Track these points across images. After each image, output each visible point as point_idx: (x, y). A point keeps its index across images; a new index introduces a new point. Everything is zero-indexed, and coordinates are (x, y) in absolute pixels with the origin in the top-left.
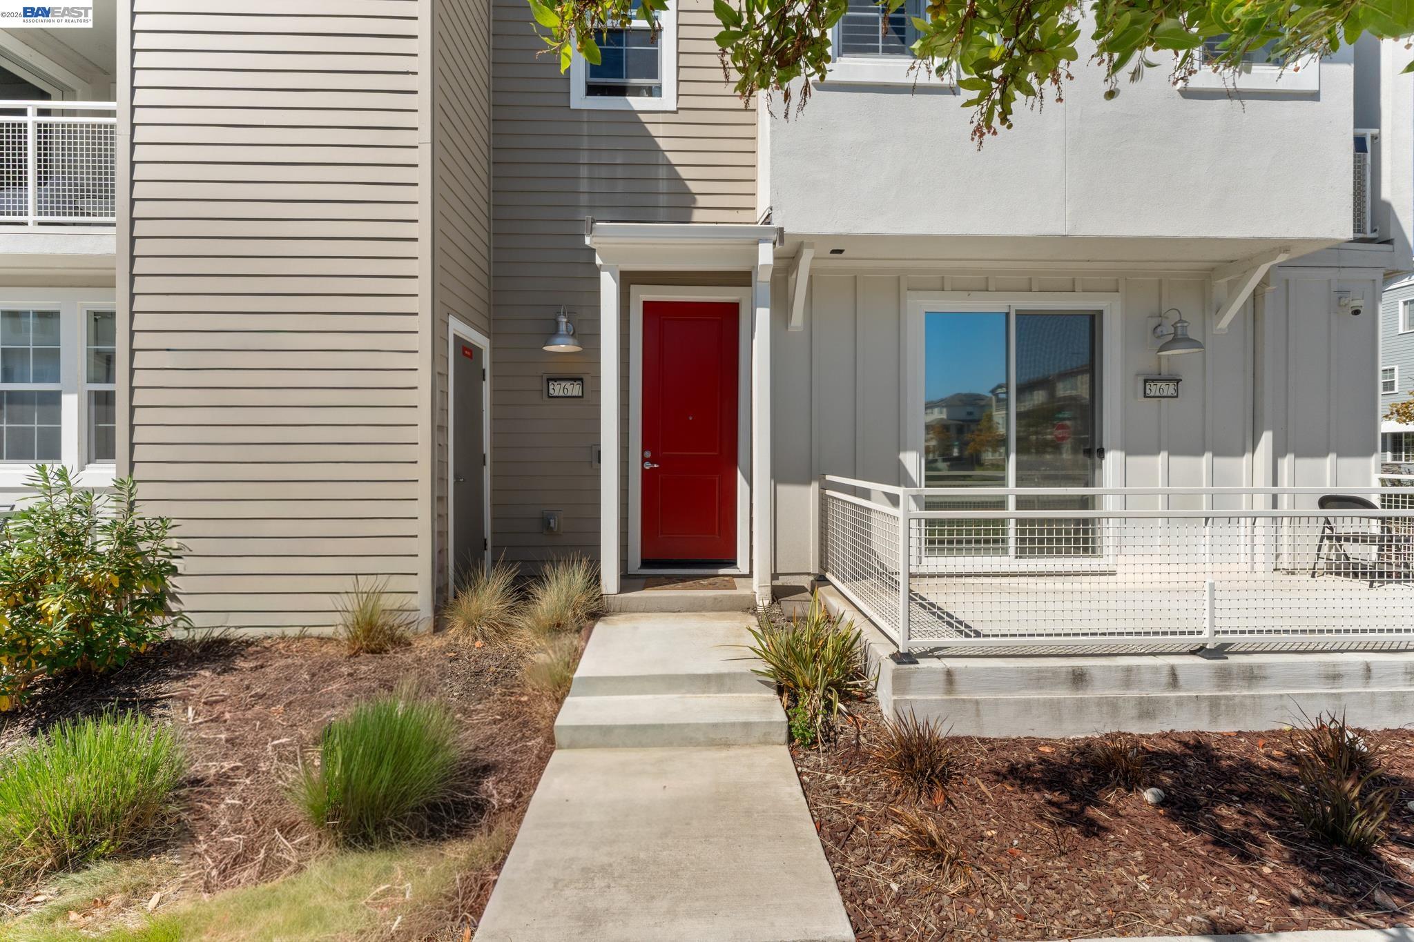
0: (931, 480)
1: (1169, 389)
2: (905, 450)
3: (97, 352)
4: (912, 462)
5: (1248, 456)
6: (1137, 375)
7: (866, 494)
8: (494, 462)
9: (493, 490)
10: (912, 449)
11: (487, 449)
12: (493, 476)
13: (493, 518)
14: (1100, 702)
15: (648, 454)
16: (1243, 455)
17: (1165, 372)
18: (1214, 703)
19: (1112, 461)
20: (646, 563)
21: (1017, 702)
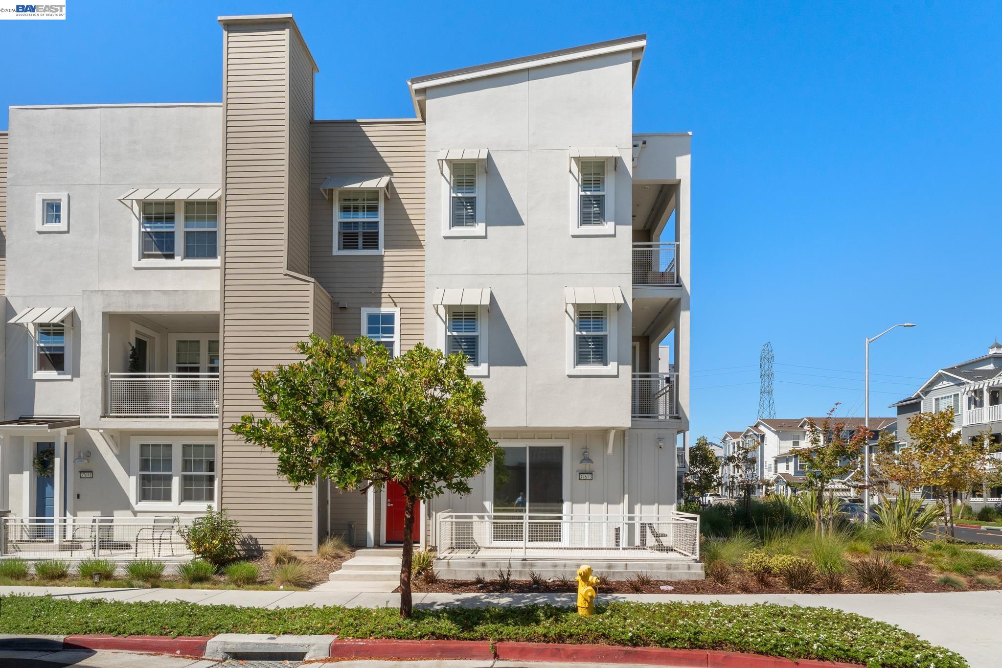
0: (495, 511)
1: (589, 477)
2: (485, 501)
3: (184, 459)
4: (488, 505)
5: (622, 504)
6: (577, 471)
7: (471, 517)
8: (331, 503)
9: (331, 514)
10: (488, 501)
11: (329, 498)
12: (331, 508)
13: (331, 524)
14: (489, 571)
15: (389, 500)
16: (620, 504)
17: (588, 470)
18: (520, 572)
19: (566, 506)
20: (387, 542)
21: (466, 571)
